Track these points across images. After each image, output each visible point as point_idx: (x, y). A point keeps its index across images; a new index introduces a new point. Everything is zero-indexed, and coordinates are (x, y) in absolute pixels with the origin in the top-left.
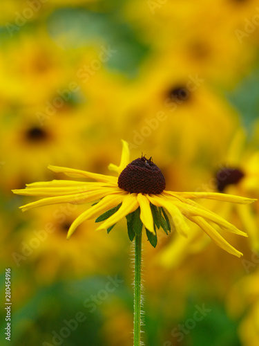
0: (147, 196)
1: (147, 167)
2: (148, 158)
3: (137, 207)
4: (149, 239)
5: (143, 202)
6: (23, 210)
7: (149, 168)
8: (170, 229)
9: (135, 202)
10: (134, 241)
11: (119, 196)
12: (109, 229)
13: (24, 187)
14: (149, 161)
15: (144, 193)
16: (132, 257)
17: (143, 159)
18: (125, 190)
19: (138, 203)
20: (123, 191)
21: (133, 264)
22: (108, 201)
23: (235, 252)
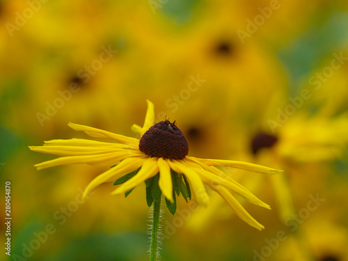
0: (169, 161)
1: (170, 131)
2: (172, 122)
3: (156, 173)
4: (168, 206)
5: (164, 167)
6: (38, 169)
7: (172, 133)
8: (190, 197)
9: (155, 167)
10: (152, 207)
11: (139, 160)
12: (127, 193)
13: (42, 144)
14: (173, 125)
15: (165, 158)
16: (150, 223)
17: (167, 123)
18: (146, 154)
19: (158, 168)
20: (144, 155)
21: (151, 230)
22: (127, 164)
23: (256, 224)
